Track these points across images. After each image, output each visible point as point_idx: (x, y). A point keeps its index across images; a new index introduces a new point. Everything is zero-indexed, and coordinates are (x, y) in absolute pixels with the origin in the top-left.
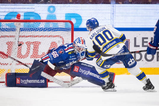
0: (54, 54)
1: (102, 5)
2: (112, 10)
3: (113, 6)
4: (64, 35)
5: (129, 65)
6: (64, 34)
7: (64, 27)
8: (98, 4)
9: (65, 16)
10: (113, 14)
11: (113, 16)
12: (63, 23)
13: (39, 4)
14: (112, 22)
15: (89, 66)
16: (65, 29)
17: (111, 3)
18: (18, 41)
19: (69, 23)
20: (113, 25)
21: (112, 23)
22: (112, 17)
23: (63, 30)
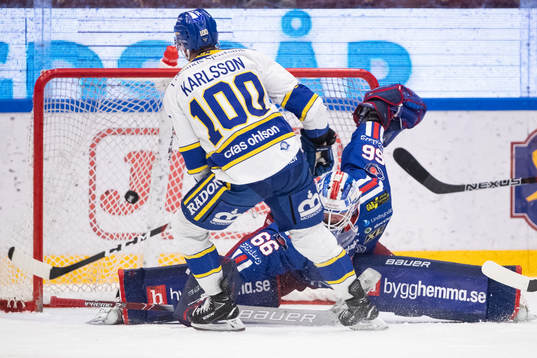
0: (262, 241)
1: (488, 11)
2: (526, 31)
3: (529, 16)
4: (344, 127)
5: (302, 215)
6: (342, 121)
7: (344, 96)
8: (473, 7)
9: (346, 52)
10: (528, 45)
11: (529, 54)
12: (340, 79)
13: (248, 10)
14: (526, 75)
15: (415, 264)
16: (346, 102)
17: (522, 5)
18: (170, 151)
19: (360, 79)
20: (528, 88)
21: (525, 81)
22: (525, 59)
23: (337, 108)
